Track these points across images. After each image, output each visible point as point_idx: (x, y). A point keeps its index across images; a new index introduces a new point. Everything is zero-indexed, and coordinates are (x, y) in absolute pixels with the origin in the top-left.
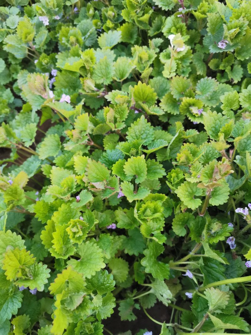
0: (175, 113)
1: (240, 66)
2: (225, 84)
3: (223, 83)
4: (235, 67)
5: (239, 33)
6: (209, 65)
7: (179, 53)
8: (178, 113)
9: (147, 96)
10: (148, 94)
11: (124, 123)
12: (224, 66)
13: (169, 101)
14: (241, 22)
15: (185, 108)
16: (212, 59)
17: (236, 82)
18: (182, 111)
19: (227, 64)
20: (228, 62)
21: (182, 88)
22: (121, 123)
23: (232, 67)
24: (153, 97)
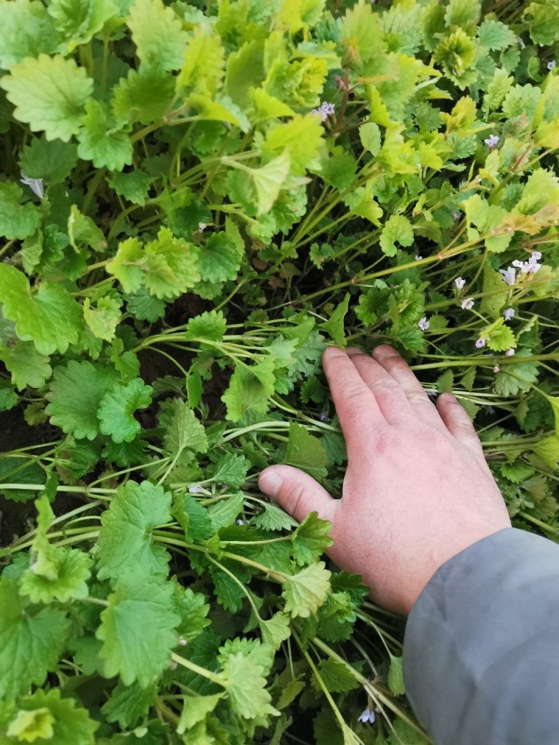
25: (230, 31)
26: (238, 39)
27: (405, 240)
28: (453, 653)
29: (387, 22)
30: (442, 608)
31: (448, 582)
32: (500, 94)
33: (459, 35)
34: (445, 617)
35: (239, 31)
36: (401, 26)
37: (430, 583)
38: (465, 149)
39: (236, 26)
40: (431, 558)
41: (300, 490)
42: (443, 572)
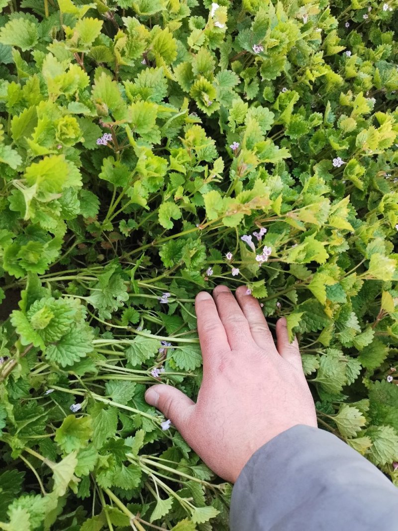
0: (185, 90)
1: (258, 85)
2: (237, 94)
3: (236, 92)
4: (253, 83)
5: (276, 47)
6: (232, 64)
7: (215, 27)
8: (188, 92)
9: (166, 51)
10: (168, 49)
11: (133, 61)
12: (244, 76)
13: (184, 72)
14: (283, 37)
15: (198, 89)
16: (236, 60)
17: (248, 98)
18: (192, 92)
19: (248, 75)
20: (250, 73)
21: (203, 66)
22: (129, 60)
23: (252, 81)
24: (171, 56)
25: (20, 99)
26: (27, 104)
27: (176, 215)
28: (254, 517)
29: (142, 80)
30: (251, 483)
31: (256, 465)
32: (241, 115)
33: (202, 81)
34: (252, 491)
35: (26, 99)
36: (152, 81)
37: (246, 466)
38: (210, 155)
39: (24, 96)
40: (249, 447)
41: (170, 401)
42: (255, 458)
